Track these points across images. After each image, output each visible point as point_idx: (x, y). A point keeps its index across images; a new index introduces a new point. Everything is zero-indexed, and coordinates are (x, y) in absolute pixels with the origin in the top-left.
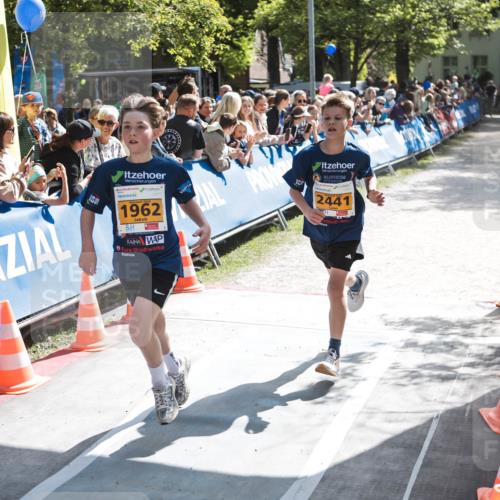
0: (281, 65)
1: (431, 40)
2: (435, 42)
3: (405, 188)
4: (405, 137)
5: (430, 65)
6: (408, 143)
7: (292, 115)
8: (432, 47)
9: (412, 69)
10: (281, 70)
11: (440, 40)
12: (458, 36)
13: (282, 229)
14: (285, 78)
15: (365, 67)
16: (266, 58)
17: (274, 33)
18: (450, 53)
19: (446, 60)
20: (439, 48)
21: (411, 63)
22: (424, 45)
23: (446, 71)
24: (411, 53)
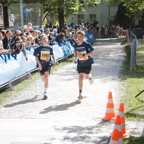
0: (9, 19)
1: (73, 8)
2: (74, 9)
3: (64, 71)
4: (63, 49)
5: (72, 19)
6: (64, 52)
7: (15, 41)
8: (73, 11)
9: (65, 20)
10: (9, 21)
11: (76, 8)
12: (84, 6)
13: (11, 90)
14: (11, 24)
15: (46, 19)
16: (3, 16)
17: (6, 5)
18: (80, 14)
19: (79, 16)
20: (76, 11)
21: (65, 18)
22: (70, 10)
23: (79, 21)
24: (64, 13)
